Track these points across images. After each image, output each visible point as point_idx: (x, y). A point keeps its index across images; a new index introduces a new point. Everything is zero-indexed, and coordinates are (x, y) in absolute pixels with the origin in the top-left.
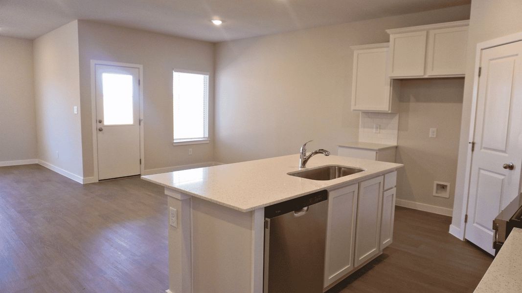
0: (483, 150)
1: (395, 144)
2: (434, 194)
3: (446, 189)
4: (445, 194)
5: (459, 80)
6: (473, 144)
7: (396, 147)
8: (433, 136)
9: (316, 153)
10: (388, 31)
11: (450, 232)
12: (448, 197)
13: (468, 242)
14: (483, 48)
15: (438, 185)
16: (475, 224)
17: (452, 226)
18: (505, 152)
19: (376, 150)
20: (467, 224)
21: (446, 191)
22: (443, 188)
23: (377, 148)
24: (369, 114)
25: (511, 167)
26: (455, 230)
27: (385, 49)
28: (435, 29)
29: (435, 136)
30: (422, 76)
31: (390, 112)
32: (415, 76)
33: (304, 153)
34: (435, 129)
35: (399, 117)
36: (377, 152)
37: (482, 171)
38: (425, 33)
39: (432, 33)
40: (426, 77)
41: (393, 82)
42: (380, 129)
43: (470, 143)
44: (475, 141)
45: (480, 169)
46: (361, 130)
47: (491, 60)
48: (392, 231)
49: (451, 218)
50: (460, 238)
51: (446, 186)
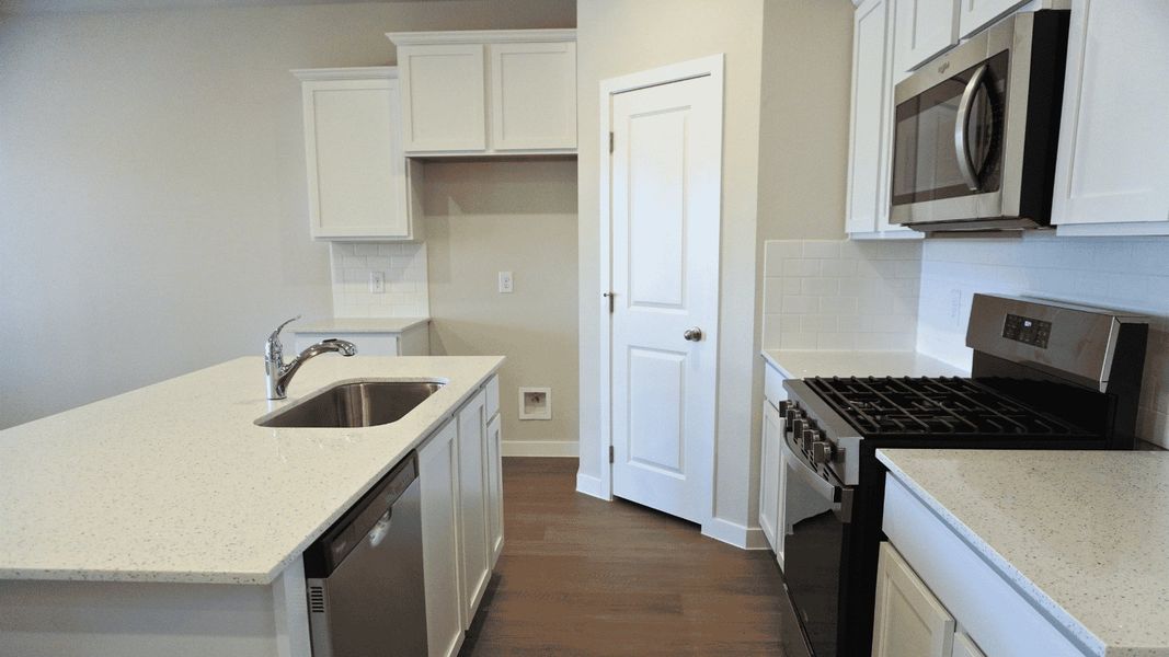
0: (634, 308)
1: (425, 316)
2: (523, 416)
3: (545, 401)
4: (543, 412)
5: (567, 162)
6: (612, 296)
7: (429, 322)
8: (505, 290)
9: (322, 349)
10: (393, 37)
11: (577, 490)
12: (550, 417)
13: (621, 502)
14: (615, 90)
15: (526, 394)
16: (632, 463)
17: (580, 476)
18: (680, 306)
19: (398, 333)
20: (614, 465)
21: (544, 405)
22: (538, 400)
23: (398, 328)
24: (349, 245)
25: (697, 336)
26: (590, 483)
27: (385, 83)
28: (503, 42)
29: (510, 290)
30: (483, 151)
31: (411, 238)
32: (466, 151)
33: (275, 355)
34: (509, 274)
35: (428, 249)
36: (397, 339)
37: (635, 352)
38: (479, 48)
39: (495, 50)
40: (491, 153)
41: (412, 164)
42: (384, 281)
43: (605, 295)
44: (615, 291)
45: (630, 347)
46: (336, 287)
47: (633, 116)
48: (502, 519)
49: (578, 459)
50: (602, 498)
51: (543, 395)
